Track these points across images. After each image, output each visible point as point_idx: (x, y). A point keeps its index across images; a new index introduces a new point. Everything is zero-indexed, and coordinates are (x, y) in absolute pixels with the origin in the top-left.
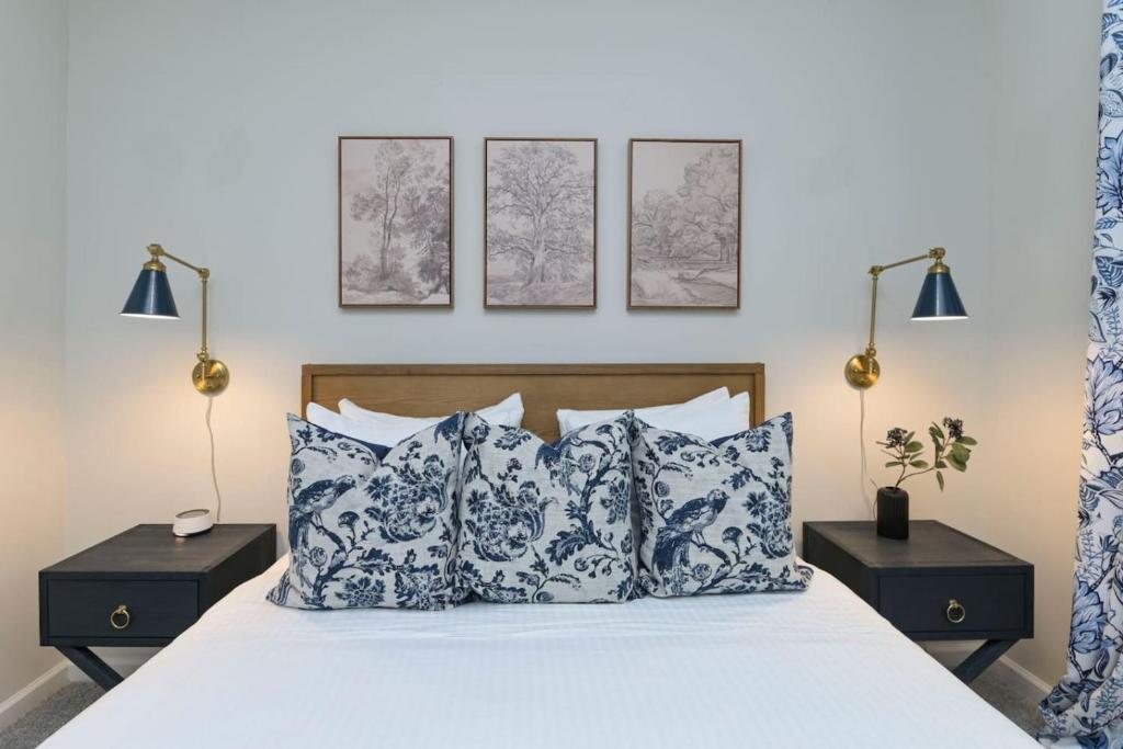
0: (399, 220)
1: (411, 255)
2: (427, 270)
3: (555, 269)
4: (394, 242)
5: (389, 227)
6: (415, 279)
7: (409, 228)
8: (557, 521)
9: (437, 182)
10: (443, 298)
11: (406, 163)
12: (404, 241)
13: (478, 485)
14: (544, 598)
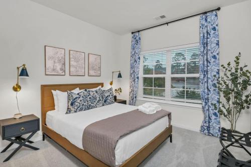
0: (56, 61)
1: (58, 67)
2: (61, 69)
3: (80, 70)
4: (55, 64)
5: (54, 62)
6: (59, 70)
7: (58, 62)
8: (98, 99)
9: (62, 55)
10: (64, 74)
11: (58, 52)
12: (57, 64)
13: (90, 96)
14: (96, 107)
